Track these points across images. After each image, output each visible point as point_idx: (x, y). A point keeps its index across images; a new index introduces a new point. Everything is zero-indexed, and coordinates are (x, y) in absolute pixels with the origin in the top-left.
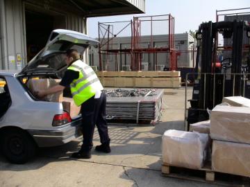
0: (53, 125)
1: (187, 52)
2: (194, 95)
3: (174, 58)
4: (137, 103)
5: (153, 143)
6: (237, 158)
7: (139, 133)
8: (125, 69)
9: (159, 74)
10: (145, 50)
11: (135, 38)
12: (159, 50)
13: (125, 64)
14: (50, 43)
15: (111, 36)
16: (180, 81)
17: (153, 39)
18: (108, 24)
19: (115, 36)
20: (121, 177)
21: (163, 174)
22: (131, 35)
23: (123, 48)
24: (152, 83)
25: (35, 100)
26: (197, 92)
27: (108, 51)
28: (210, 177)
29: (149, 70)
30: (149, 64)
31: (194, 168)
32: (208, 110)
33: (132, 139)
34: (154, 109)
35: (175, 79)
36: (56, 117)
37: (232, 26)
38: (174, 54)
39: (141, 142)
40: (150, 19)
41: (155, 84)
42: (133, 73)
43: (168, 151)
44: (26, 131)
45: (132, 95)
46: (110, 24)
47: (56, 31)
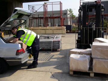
0: (16, 55)
1: (67, 18)
2: (78, 37)
3: (62, 21)
4: (51, 42)
5: (61, 60)
6: (105, 66)
7: (53, 55)
8: (40, 26)
9: (56, 28)
10: (49, 17)
11: (45, 12)
12: (56, 17)
13: (41, 24)
14: (13, 14)
15: (34, 11)
16: (66, 31)
17: (53, 13)
18: (33, 6)
19: (36, 11)
20: (51, 78)
21: (70, 75)
22: (43, 11)
23: (39, 17)
24: (53, 32)
25: (7, 43)
26: (80, 36)
27: (33, 18)
28: (92, 75)
29: (51, 26)
30: (51, 24)
31: (85, 71)
32: (90, 45)
33: (51, 58)
34: (59, 44)
35: (63, 30)
36: (18, 51)
37: (96, 6)
38: (63, 19)
39: (56, 60)
40: (51, 3)
41: (55, 32)
42: (45, 28)
43: (72, 64)
44: (2, 58)
45: (48, 38)
46: (34, 6)
47: (16, 8)
